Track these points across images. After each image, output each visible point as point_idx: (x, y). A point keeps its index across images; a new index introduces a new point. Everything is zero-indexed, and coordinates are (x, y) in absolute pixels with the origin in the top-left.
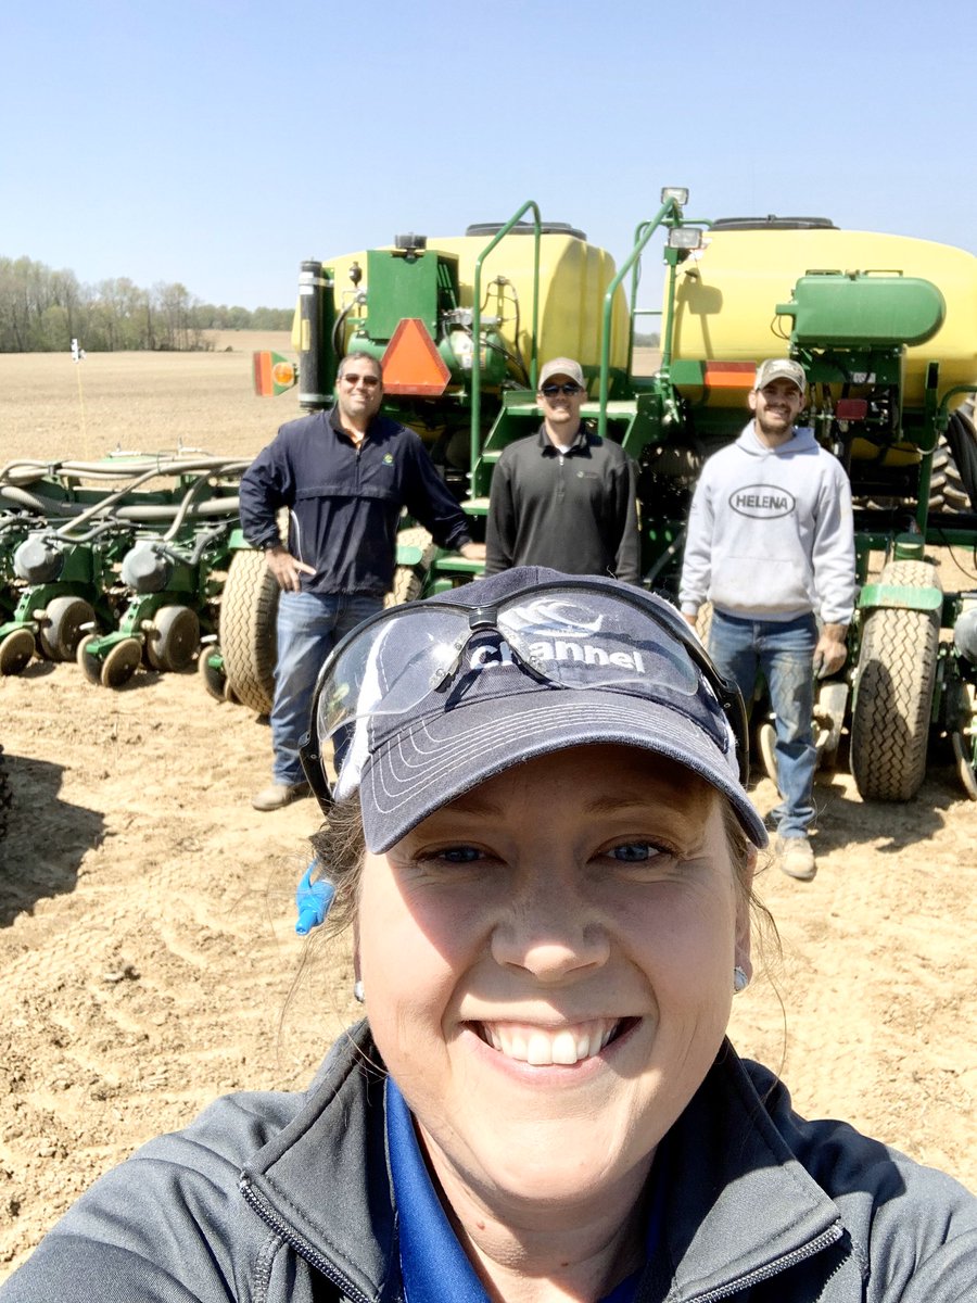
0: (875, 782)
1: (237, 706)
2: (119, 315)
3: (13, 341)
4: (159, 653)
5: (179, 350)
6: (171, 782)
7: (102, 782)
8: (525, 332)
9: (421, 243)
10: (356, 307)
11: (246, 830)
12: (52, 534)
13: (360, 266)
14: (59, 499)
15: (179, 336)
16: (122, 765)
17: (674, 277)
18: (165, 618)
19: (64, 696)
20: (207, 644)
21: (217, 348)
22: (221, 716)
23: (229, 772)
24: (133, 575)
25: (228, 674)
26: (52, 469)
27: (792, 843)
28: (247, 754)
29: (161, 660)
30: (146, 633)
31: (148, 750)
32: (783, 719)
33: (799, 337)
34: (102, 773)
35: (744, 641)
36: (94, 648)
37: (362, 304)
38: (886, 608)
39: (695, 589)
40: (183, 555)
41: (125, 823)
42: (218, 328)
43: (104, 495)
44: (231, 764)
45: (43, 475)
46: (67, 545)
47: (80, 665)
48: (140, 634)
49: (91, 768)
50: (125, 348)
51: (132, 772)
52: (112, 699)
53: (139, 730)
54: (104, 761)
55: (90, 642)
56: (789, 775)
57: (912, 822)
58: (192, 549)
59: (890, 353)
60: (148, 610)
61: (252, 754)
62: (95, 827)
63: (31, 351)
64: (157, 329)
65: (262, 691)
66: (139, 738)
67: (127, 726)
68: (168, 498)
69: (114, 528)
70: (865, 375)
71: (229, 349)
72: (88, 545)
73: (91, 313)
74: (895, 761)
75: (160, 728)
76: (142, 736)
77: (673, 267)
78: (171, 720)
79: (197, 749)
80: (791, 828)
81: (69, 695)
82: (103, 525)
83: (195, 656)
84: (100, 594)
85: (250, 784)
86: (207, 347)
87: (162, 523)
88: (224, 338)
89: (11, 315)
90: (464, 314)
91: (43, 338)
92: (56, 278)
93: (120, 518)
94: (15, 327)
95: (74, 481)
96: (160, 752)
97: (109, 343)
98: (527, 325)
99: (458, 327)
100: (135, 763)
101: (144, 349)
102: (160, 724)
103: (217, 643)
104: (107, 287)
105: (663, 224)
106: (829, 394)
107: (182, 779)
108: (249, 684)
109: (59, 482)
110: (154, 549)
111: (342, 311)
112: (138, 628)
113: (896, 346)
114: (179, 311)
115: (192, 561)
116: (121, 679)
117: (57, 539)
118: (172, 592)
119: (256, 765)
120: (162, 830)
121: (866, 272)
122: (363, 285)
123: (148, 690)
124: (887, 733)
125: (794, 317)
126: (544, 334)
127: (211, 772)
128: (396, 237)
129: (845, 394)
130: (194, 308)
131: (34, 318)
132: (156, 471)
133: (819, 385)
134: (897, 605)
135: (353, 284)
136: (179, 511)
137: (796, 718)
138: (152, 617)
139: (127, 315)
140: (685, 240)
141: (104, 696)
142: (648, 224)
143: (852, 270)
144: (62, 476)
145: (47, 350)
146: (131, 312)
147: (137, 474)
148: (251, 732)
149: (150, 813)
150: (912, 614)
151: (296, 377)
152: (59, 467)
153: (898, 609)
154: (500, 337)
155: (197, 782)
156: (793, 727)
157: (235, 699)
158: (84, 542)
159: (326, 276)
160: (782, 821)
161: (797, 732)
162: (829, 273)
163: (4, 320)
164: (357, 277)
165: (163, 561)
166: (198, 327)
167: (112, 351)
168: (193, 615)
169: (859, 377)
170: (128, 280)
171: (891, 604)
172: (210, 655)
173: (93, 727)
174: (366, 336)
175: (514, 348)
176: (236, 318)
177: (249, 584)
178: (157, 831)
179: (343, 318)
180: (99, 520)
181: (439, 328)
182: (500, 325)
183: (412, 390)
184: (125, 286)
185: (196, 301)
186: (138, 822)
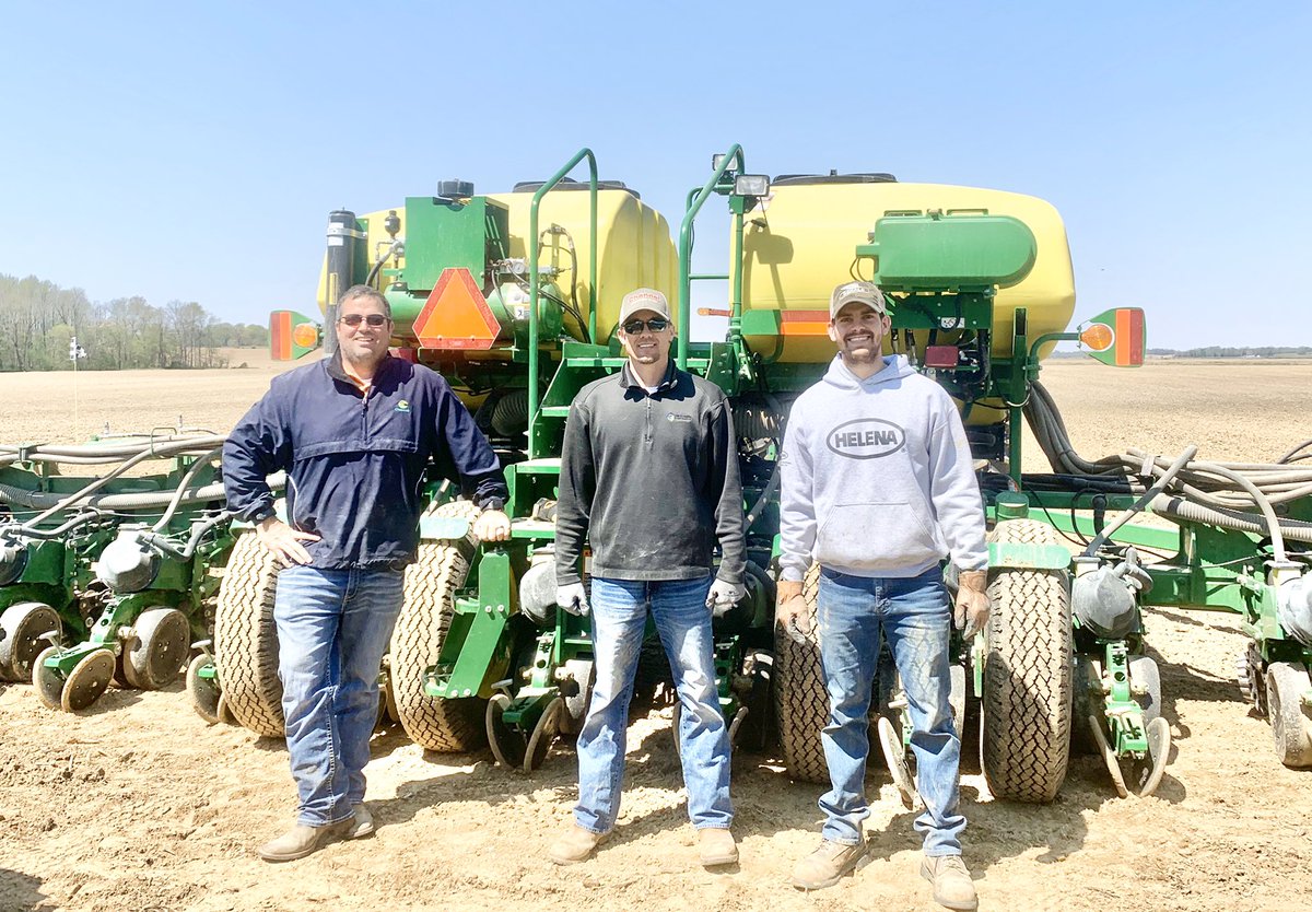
0: (1016, 780)
1: (232, 728)
2: (129, 333)
3: (13, 359)
4: (138, 666)
5: (191, 368)
6: (138, 830)
7: (43, 835)
8: (582, 284)
9: (467, 189)
10: (392, 257)
11: (237, 891)
12: (14, 528)
13: (398, 215)
14: (28, 489)
15: (192, 353)
16: (74, 811)
17: (741, 226)
18: (149, 623)
19: (11, 724)
20: (198, 652)
21: (231, 365)
22: (211, 741)
23: (217, 813)
24: (112, 573)
25: (223, 686)
26: (24, 452)
27: (944, 863)
28: (240, 788)
29: (140, 675)
30: (124, 642)
31: (112, 788)
32: (919, 703)
33: (882, 278)
34: (45, 822)
35: (863, 606)
36: (55, 663)
37: (399, 255)
38: (1011, 570)
39: (796, 550)
40: (175, 547)
41: (69, 891)
42: (233, 346)
43: (85, 482)
44: (218, 802)
45: (12, 462)
46: (33, 540)
47: (36, 688)
48: (117, 643)
49: (31, 816)
50: (134, 366)
51: (88, 820)
52: (73, 726)
53: (101, 763)
54: (51, 805)
55: (52, 655)
56: (932, 775)
57: (1065, 828)
58: (186, 541)
59: (980, 295)
60: (128, 614)
61: (248, 786)
62: (27, 899)
63: (32, 369)
64: (170, 347)
65: (264, 705)
66: (102, 772)
67: (88, 758)
68: (162, 483)
69: (93, 519)
70: (954, 320)
71: (244, 366)
72: (61, 540)
73: (99, 332)
74: (1039, 752)
75: (132, 759)
76: (106, 769)
77: (740, 216)
78: (146, 749)
79: (178, 784)
80: (941, 844)
81: (16, 723)
82: (80, 517)
83: (183, 670)
84: (71, 598)
85: (243, 827)
86: (222, 364)
87: (152, 512)
88: (240, 355)
89: (11, 332)
90: (516, 264)
91: (47, 358)
92: (66, 294)
93: (102, 508)
94: (16, 345)
95: (50, 467)
96: (128, 790)
97: (117, 362)
98: (584, 277)
99: (508, 278)
100: (92, 806)
101: (154, 367)
102: (132, 754)
103: (211, 649)
104: (118, 305)
105: (715, 190)
106: (914, 344)
107: (154, 825)
108: (249, 697)
109: (31, 470)
110: (140, 541)
111: (376, 263)
112: (113, 636)
113: (987, 287)
114: (193, 329)
115: (186, 554)
116: (86, 700)
117: (22, 533)
118: (159, 591)
119: (254, 802)
120: (119, 899)
121: (949, 212)
122: (401, 236)
123: (119, 713)
124: (1028, 719)
125: (876, 259)
126: (602, 287)
127: (193, 813)
128: (440, 183)
129: (932, 341)
130: (209, 326)
131: (37, 337)
132: (149, 452)
133: (901, 332)
134: (1022, 566)
135: (389, 235)
136: (173, 498)
137: (934, 700)
138: (132, 623)
139: (139, 333)
140: (752, 187)
141: (63, 723)
142: (700, 190)
143: (934, 209)
144: (37, 462)
145: (49, 369)
146: (143, 331)
147: (126, 455)
148: (248, 759)
149: (105, 874)
150: (1039, 576)
151: (320, 339)
152: (32, 450)
153: (1025, 570)
154: (556, 287)
155: (174, 827)
156: (933, 711)
157: (230, 719)
158: (55, 536)
159: (359, 228)
160: (929, 835)
161: (936, 718)
162: (909, 213)
163: (4, 339)
164: (394, 227)
165: (150, 554)
166: (213, 345)
167: (120, 369)
168: (183, 618)
169: (947, 322)
170: (141, 299)
171: (1016, 565)
172: (200, 666)
173: (42, 762)
174: (404, 288)
175: (571, 301)
176: (253, 336)
177: (253, 572)
178: (112, 900)
179: (377, 270)
180: (77, 511)
181: (488, 279)
182: (555, 276)
183: (456, 345)
184: (138, 303)
185: (212, 319)
186: (88, 888)
